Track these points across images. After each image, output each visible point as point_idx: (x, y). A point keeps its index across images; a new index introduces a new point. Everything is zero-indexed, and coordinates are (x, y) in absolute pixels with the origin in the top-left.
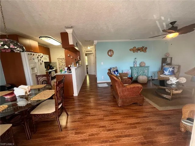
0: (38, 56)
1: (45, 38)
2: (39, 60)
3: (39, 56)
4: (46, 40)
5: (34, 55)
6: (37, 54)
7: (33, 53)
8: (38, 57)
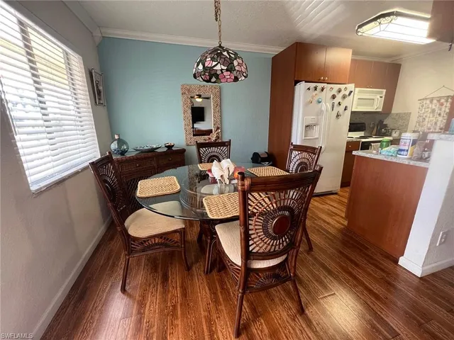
0: (334, 92)
1: (373, 23)
2: (336, 103)
3: (339, 91)
4: (377, 29)
5: (323, 89)
6: (332, 86)
7: (320, 86)
8: (334, 97)
